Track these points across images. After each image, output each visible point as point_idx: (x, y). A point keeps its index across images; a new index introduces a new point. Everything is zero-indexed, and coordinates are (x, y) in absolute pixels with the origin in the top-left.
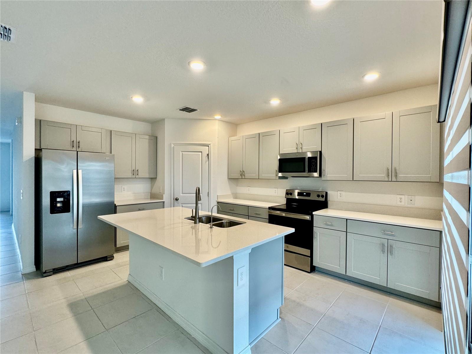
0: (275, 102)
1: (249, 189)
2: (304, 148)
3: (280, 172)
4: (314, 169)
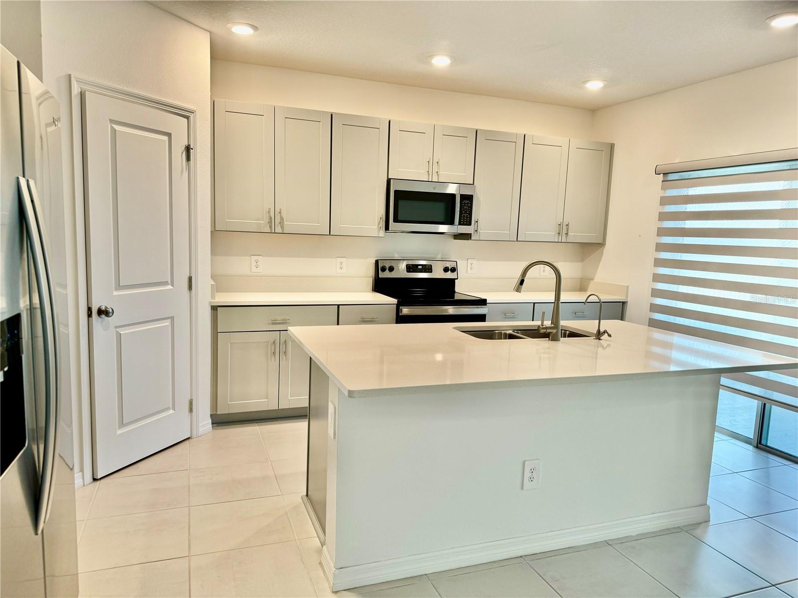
0: (441, 62)
1: (257, 262)
2: (441, 173)
3: (396, 220)
4: (466, 219)
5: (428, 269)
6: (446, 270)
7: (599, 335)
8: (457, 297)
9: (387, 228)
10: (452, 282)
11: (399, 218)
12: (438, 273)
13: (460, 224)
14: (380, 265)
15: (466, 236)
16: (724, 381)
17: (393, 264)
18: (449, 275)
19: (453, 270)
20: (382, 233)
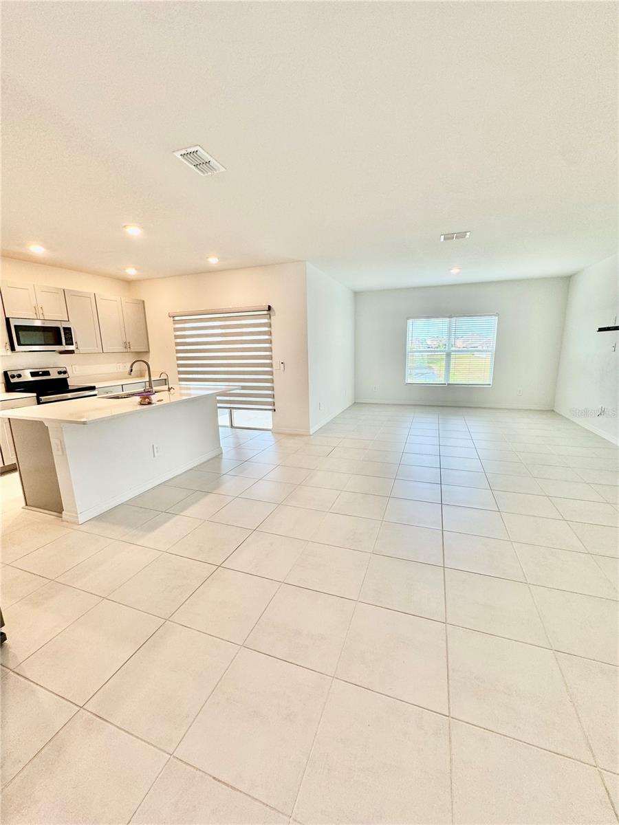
3: (19, 344)
4: (70, 341)
5: (47, 373)
6: (60, 373)
7: (169, 389)
8: (70, 388)
9: (13, 349)
10: (65, 380)
11: (22, 343)
12: (54, 375)
13: (66, 344)
14: (9, 374)
15: (72, 352)
16: (218, 398)
17: (19, 372)
18: (62, 376)
19: (65, 372)
20: (9, 352)
